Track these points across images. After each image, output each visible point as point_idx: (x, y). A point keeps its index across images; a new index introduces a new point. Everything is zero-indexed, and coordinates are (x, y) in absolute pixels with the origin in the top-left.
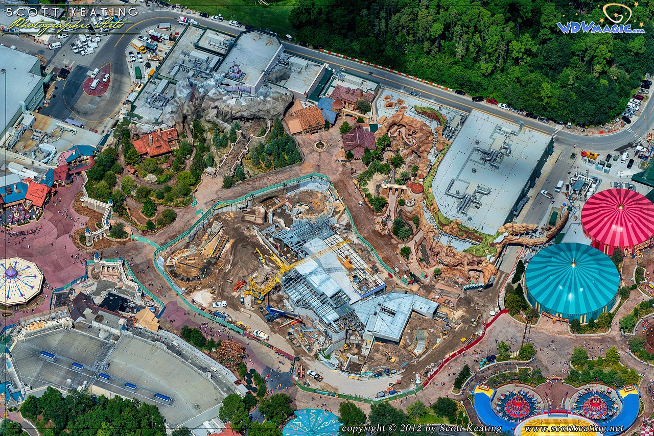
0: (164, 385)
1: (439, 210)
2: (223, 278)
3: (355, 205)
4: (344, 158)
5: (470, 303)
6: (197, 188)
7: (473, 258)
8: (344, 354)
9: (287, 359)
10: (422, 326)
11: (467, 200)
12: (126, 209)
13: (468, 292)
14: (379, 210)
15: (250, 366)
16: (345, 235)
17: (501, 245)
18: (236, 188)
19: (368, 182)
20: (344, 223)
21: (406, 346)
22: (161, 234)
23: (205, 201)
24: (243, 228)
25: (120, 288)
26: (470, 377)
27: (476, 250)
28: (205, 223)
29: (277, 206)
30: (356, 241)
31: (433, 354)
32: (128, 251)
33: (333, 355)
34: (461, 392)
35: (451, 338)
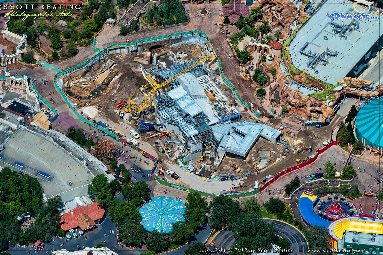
0: (46, 166)
1: (292, 63)
2: (109, 99)
3: (226, 57)
4: (222, 23)
5: (308, 135)
6: (98, 33)
7: (315, 101)
8: (200, 163)
9: (151, 161)
10: (266, 148)
11: (317, 58)
12: (38, 43)
13: (308, 127)
14: (244, 62)
15: (120, 162)
16: (213, 78)
17: (340, 93)
18: (130, 36)
19: (239, 42)
20: (215, 69)
21: (250, 162)
22: (64, 63)
23: (103, 43)
24: (131, 65)
25: (24, 98)
26: (300, 187)
27: (318, 95)
28: (101, 59)
29: (162, 53)
30: (222, 82)
31: (272, 169)
32: (35, 73)
33: (190, 163)
34: (290, 197)
35: (289, 159)
